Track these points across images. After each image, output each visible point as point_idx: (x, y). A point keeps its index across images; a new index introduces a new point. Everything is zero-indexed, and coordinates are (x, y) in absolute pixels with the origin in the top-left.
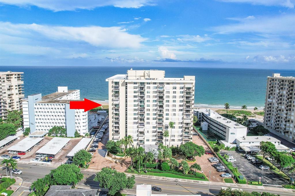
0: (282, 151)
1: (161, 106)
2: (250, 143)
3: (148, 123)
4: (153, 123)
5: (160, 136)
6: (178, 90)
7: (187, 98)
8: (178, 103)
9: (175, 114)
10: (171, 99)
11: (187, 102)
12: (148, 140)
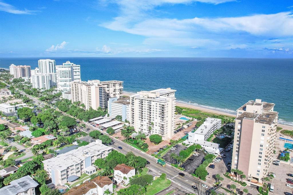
0: (211, 154)
1: (150, 113)
2: (204, 146)
3: (145, 121)
4: (147, 121)
5: (150, 129)
6: (158, 105)
7: (163, 110)
8: (158, 113)
9: (156, 118)
10: (155, 110)
11: (163, 113)
12: (145, 130)
